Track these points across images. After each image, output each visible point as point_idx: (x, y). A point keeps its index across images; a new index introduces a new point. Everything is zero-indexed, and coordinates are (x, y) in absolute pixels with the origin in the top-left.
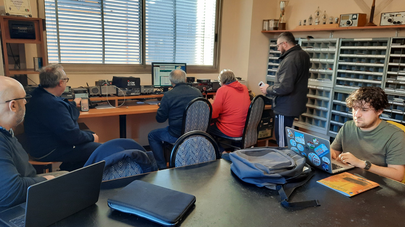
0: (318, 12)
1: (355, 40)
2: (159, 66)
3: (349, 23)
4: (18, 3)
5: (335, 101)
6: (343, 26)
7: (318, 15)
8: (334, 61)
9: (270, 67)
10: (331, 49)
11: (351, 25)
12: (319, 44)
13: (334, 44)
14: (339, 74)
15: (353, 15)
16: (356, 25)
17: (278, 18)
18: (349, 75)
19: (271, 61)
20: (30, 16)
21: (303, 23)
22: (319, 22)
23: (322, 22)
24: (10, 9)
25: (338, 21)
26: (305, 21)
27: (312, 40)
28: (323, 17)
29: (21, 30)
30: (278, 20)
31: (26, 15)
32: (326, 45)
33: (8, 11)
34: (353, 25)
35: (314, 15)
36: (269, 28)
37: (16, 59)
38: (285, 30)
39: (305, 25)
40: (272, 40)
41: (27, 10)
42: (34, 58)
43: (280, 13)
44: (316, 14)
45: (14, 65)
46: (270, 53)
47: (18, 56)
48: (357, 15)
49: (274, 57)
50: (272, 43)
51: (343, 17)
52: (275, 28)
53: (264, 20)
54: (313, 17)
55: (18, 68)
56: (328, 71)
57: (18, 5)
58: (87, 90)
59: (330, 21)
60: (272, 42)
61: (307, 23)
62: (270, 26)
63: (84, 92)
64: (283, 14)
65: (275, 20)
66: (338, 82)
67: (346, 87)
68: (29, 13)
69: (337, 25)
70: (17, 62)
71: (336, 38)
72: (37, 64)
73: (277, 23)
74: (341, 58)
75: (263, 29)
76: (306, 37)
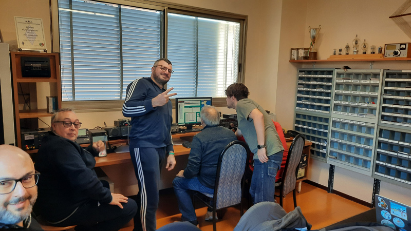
0: (356, 41)
1: (403, 71)
2: (183, 102)
3: (396, 53)
4: (32, 37)
5: (380, 139)
6: (388, 57)
7: (356, 44)
8: (377, 94)
9: (299, 98)
10: (373, 81)
11: (399, 55)
12: (357, 75)
13: (376, 75)
14: (384, 109)
15: (400, 45)
16: (406, 56)
17: (308, 46)
18: (396, 110)
19: (299, 92)
20: (44, 51)
21: (337, 52)
22: (357, 52)
23: (361, 52)
24: (23, 44)
25: (381, 50)
26: (340, 50)
27: (349, 71)
28: (362, 46)
29: (34, 68)
30: (308, 49)
31: (40, 49)
32: (366, 76)
33: (20, 46)
34: (401, 56)
35: (352, 44)
36: (298, 57)
37: (26, 97)
38: (316, 59)
39: (340, 54)
40: (301, 69)
41: (42, 45)
42: (47, 98)
43: (311, 41)
44: (354, 43)
45: (23, 105)
46: (299, 84)
47: (28, 94)
48: (405, 45)
49: (303, 88)
50: (302, 73)
51: (388, 46)
52: (305, 58)
53: (292, 49)
54: (351, 46)
55: (27, 108)
56: (371, 105)
57: (31, 39)
58: (106, 132)
59: (371, 51)
60: (300, 71)
61: (344, 53)
62: (300, 55)
63: (102, 134)
64: (314, 43)
65: (305, 49)
66: (383, 118)
67: (393, 123)
68: (43, 48)
69: (381, 55)
70: (27, 101)
71: (379, 69)
72: (51, 105)
73: (307, 52)
74: (386, 91)
75: (291, 59)
76: (342, 68)
